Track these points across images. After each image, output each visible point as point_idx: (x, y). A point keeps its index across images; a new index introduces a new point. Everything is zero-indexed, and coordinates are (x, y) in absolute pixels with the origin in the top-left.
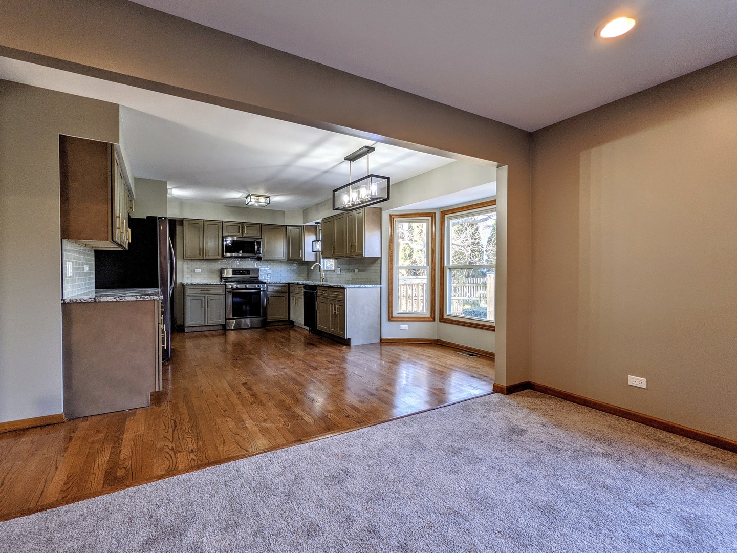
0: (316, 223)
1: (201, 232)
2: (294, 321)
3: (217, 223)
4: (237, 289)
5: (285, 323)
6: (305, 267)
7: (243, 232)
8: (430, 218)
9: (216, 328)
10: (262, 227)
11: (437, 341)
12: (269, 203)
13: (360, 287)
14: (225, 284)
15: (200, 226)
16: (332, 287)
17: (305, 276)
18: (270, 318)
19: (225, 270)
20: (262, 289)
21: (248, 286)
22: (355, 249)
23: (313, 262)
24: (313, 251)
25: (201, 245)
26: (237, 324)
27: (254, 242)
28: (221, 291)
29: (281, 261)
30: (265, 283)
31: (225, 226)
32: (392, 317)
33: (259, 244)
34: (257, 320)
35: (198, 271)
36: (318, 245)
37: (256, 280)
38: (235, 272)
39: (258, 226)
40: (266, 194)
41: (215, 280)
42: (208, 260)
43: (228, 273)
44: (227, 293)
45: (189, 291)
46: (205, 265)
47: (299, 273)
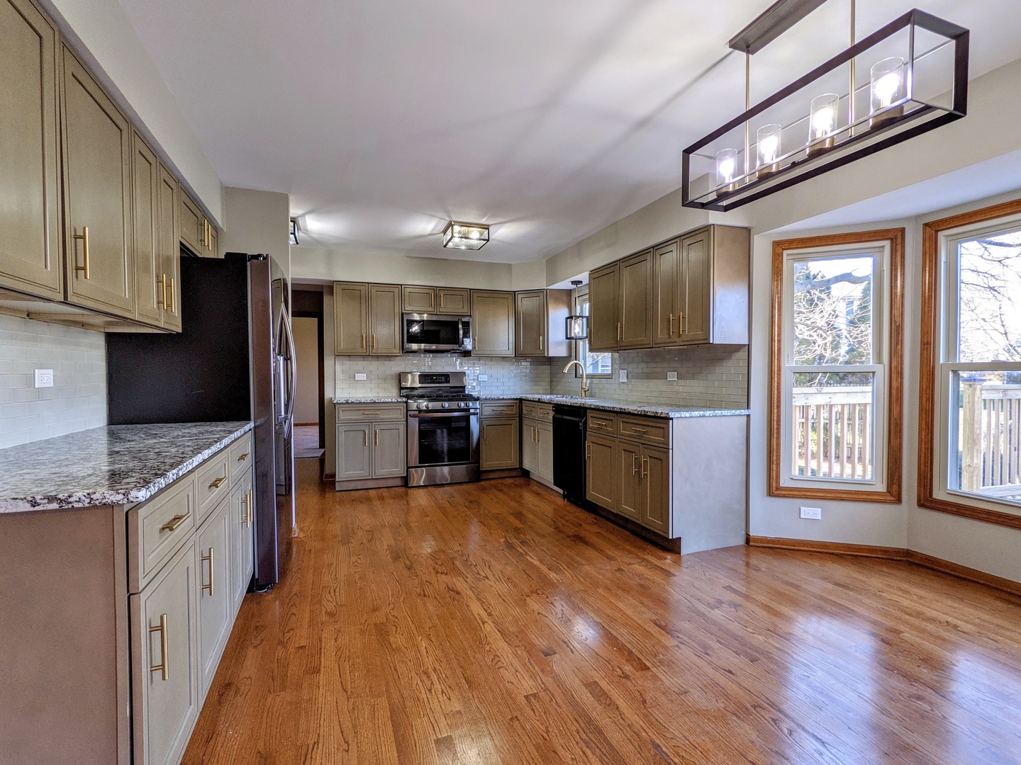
0: (573, 283)
1: (363, 307)
2: (529, 472)
3: (392, 289)
4: (428, 411)
5: (514, 474)
6: (546, 369)
7: (437, 304)
8: (887, 244)
9: (390, 483)
10: (471, 295)
11: (908, 553)
12: (488, 240)
13: (704, 416)
14: (407, 402)
15: (363, 295)
16: (629, 413)
17: (545, 384)
18: (486, 464)
19: (410, 375)
20: (472, 411)
21: (446, 405)
22: (684, 327)
23: (566, 360)
24: (567, 338)
25: (364, 331)
26: (428, 476)
27: (456, 324)
28: (399, 415)
29: (504, 358)
30: (478, 399)
31: (407, 294)
32: (778, 488)
33: (466, 325)
34: (461, 469)
35: (361, 377)
36: (577, 327)
37: (459, 393)
38: (425, 378)
39: (465, 293)
40: (484, 221)
41: (389, 394)
42: (378, 357)
43: (412, 381)
44: (409, 417)
45: (342, 415)
46: (374, 366)
47: (535, 380)
